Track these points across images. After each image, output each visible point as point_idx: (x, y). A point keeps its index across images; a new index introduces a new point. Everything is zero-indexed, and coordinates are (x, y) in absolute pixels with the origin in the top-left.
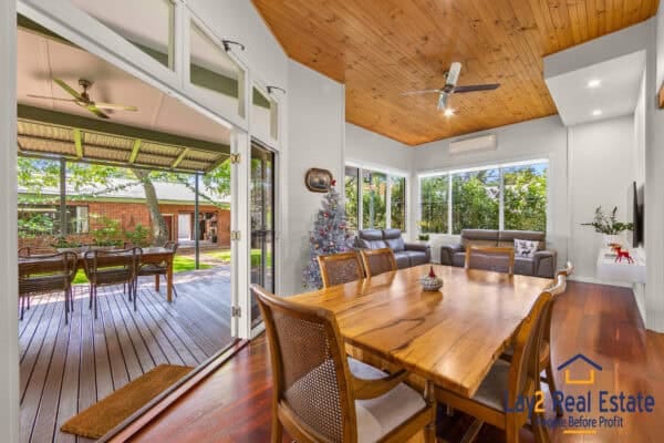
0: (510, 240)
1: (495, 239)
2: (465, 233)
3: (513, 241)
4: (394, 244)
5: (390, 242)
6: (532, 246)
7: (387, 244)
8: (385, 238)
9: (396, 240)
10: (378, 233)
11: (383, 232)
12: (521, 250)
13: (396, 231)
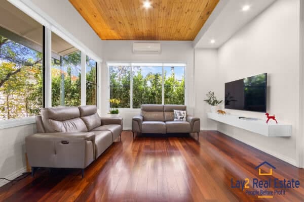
0: (171, 110)
1: (162, 110)
2: (143, 107)
3: (173, 111)
4: (91, 120)
5: (88, 118)
6: (184, 114)
7: (85, 122)
8: (82, 115)
9: (93, 116)
10: (75, 110)
11: (80, 109)
12: (179, 117)
13: (91, 107)
